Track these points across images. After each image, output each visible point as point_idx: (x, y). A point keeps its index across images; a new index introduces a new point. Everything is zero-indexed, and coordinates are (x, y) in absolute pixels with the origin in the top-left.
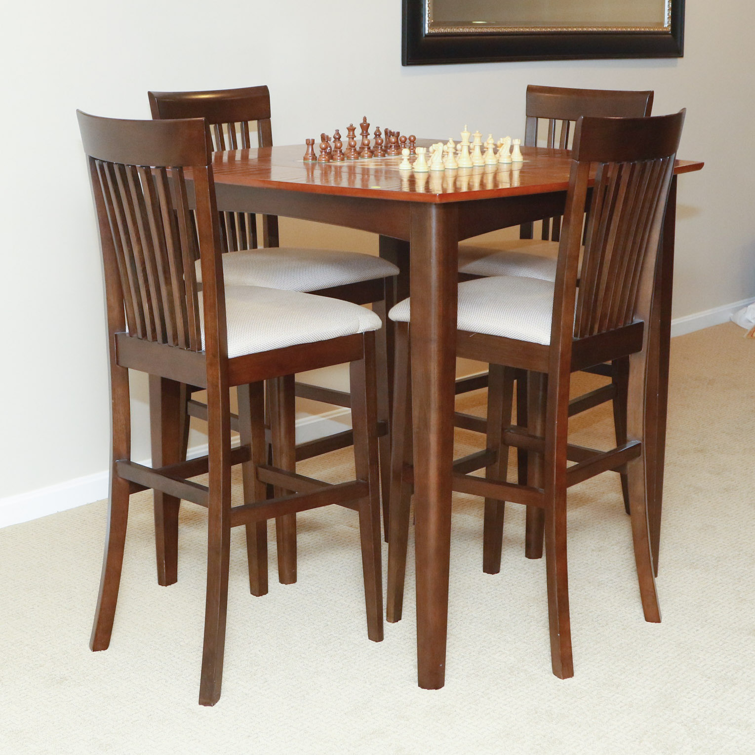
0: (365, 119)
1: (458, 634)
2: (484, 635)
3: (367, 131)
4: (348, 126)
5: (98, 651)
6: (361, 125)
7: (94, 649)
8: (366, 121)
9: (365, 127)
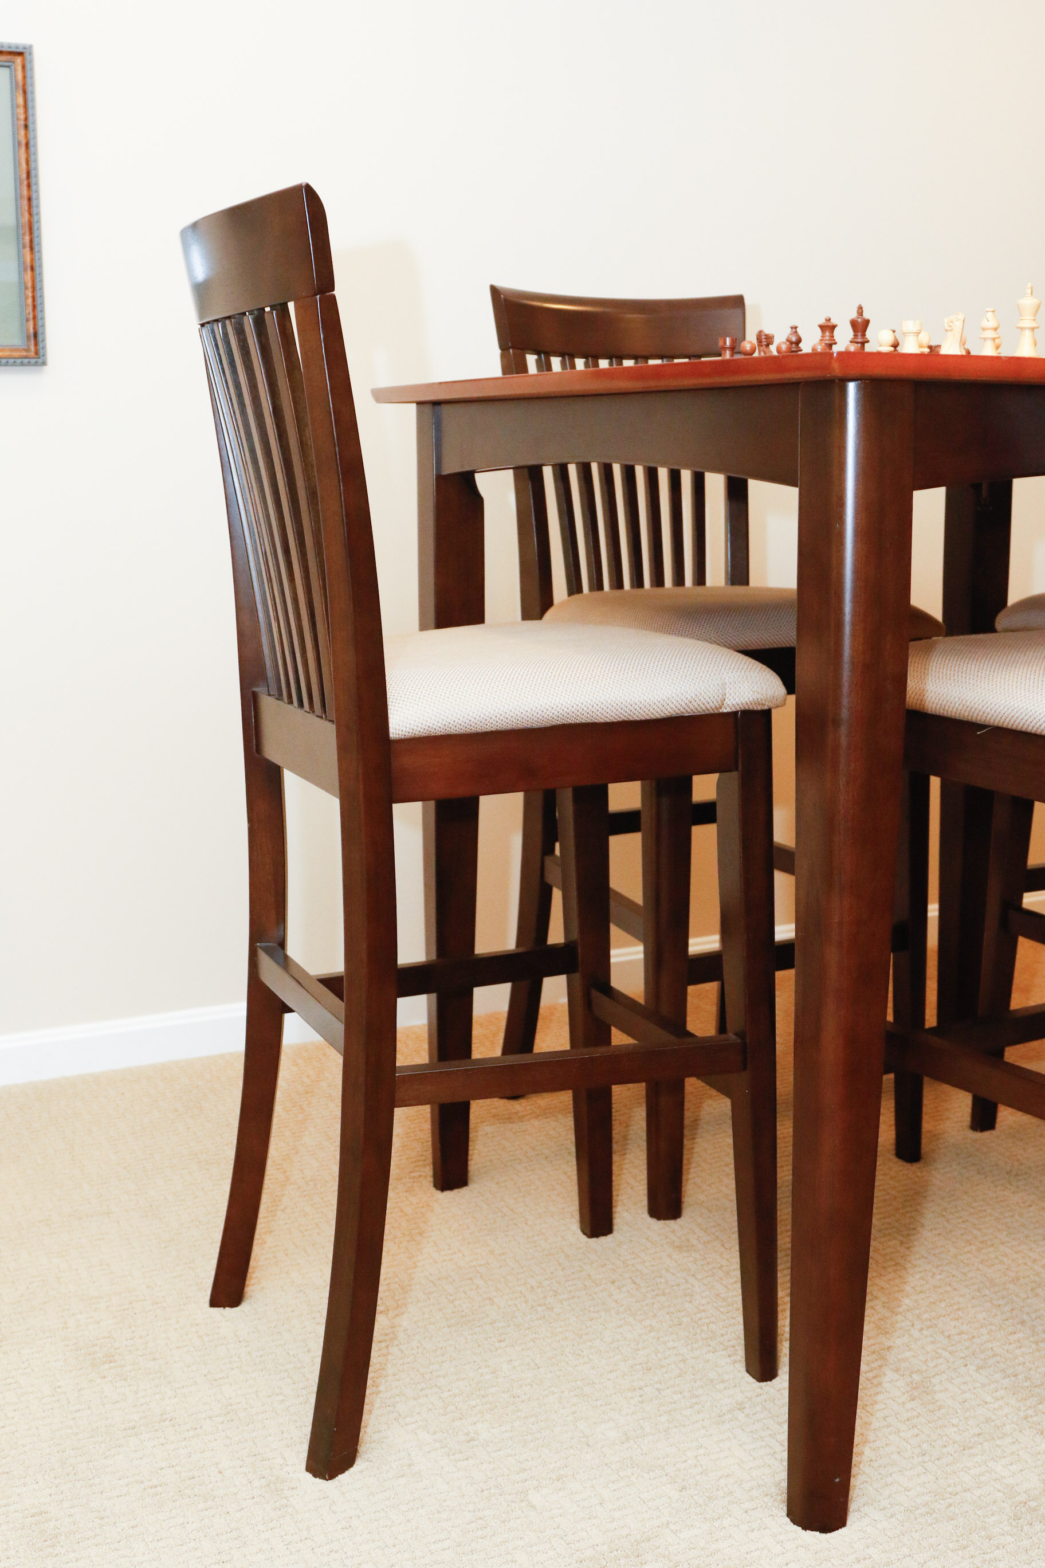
0: (860, 309)
1: (942, 1391)
2: (996, 1405)
3: (864, 335)
4: (822, 321)
5: (220, 1307)
6: (854, 324)
7: (215, 1302)
8: (862, 315)
9: (860, 326)
